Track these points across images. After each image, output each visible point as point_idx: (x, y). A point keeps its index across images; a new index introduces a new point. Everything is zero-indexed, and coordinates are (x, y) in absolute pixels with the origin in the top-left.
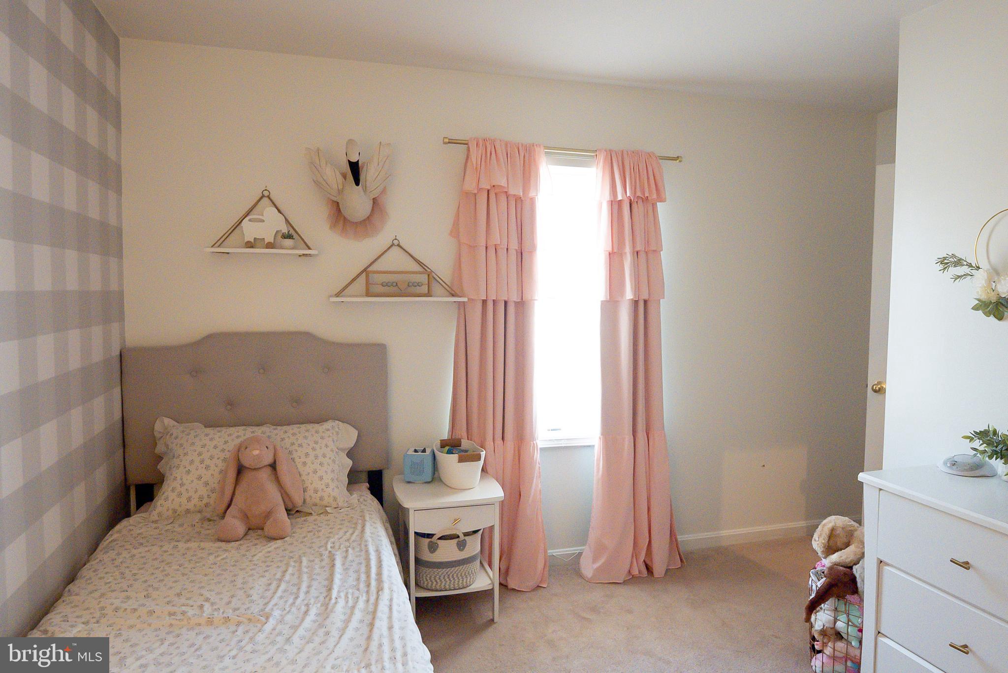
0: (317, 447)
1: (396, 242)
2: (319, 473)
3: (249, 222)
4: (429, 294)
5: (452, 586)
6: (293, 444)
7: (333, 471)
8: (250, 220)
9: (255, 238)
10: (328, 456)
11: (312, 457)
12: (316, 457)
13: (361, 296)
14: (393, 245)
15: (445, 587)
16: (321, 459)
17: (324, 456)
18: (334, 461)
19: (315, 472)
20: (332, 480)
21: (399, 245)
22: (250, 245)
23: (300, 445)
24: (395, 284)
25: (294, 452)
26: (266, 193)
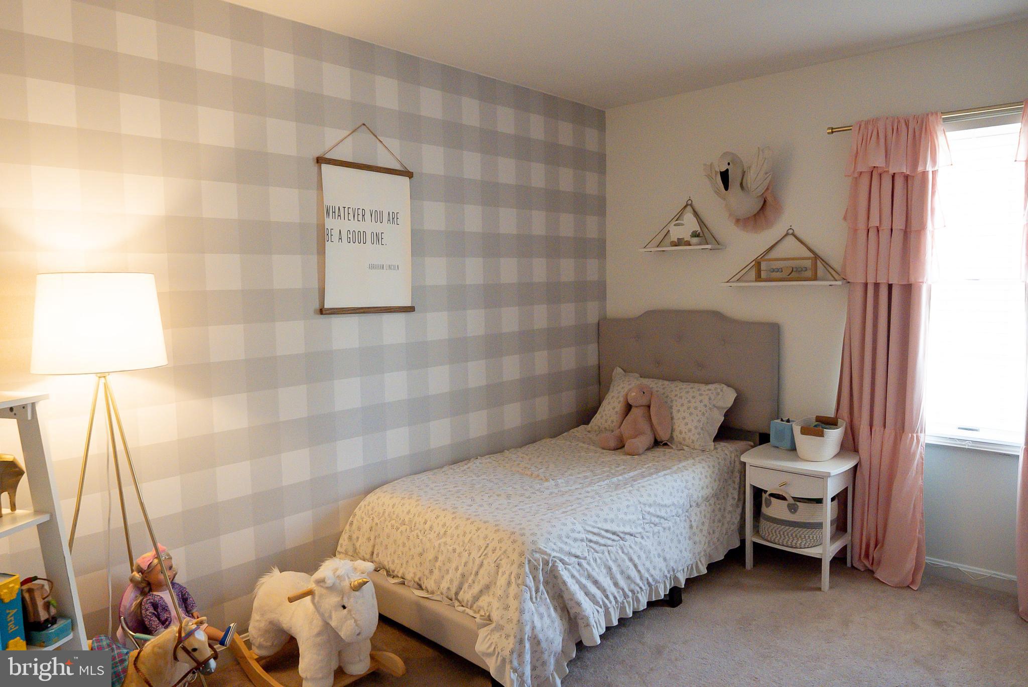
0: (693, 401)
1: (791, 231)
2: (686, 420)
3: (675, 227)
4: (815, 278)
5: (781, 541)
6: (676, 395)
7: (699, 421)
8: (675, 225)
9: (678, 239)
10: (699, 409)
11: (685, 407)
12: (688, 408)
13: (753, 281)
14: (787, 234)
15: (774, 540)
16: (692, 410)
17: (696, 408)
18: (703, 414)
19: (684, 418)
20: (696, 427)
21: (793, 234)
22: (674, 244)
23: (681, 397)
24: (781, 270)
25: (674, 402)
26: (690, 202)
